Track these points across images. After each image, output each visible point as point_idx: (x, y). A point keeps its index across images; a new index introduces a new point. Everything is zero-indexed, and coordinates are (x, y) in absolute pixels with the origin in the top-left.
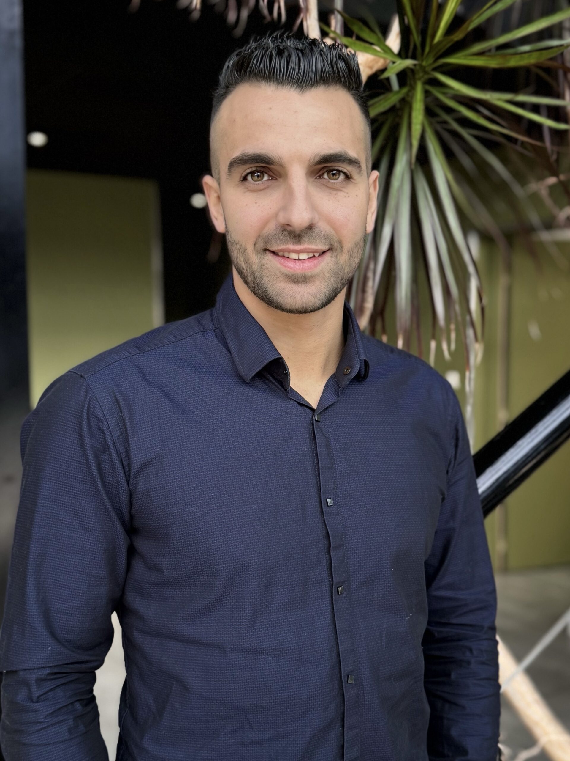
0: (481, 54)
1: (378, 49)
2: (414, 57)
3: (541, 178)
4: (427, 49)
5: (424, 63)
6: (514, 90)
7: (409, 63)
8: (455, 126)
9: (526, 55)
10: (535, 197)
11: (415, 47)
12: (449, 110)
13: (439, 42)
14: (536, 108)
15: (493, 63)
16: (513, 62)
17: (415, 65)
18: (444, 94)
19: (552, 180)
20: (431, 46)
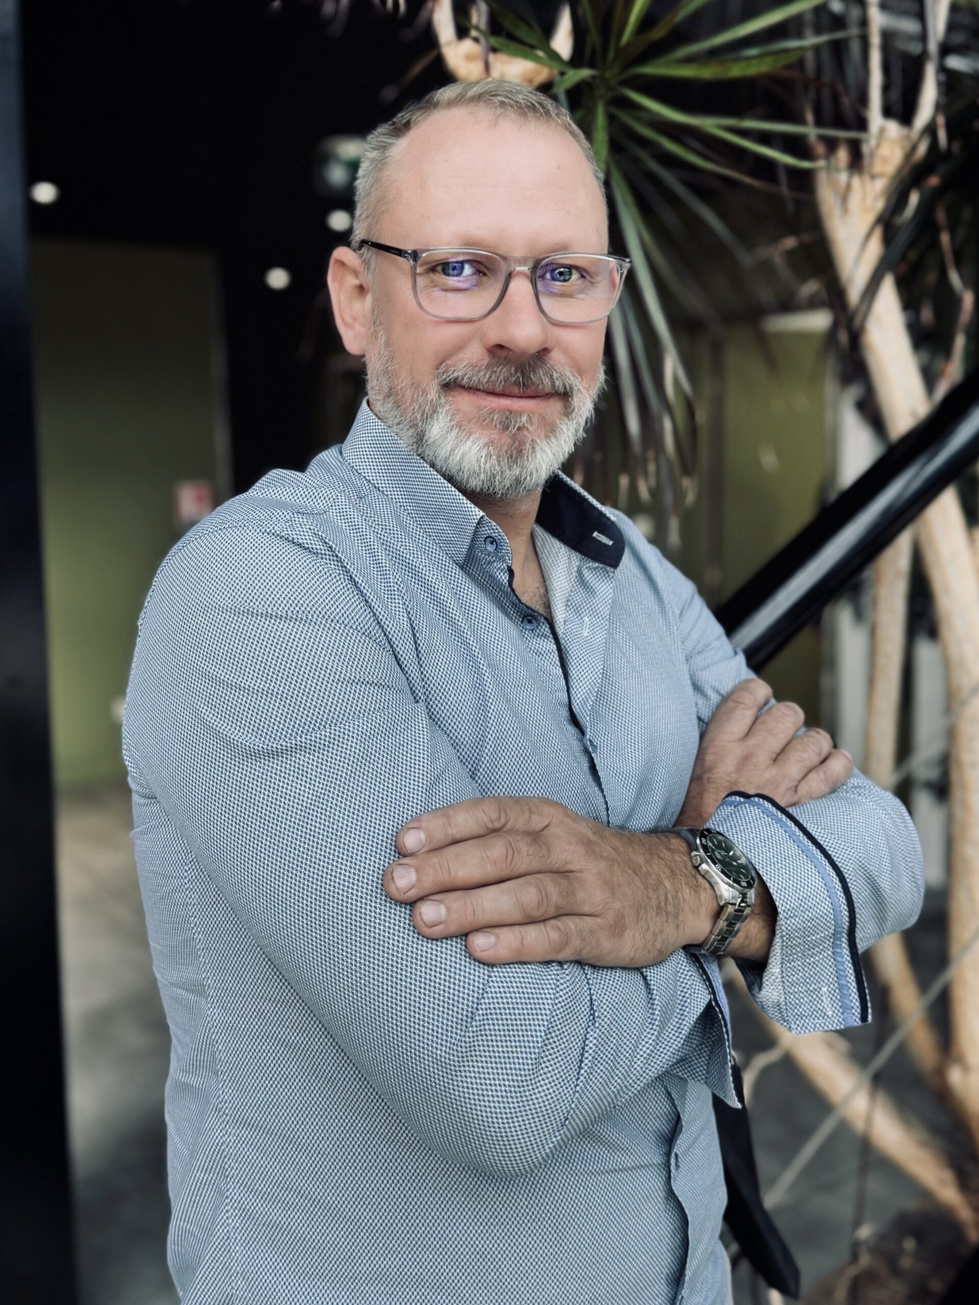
0: (689, 60)
1: (540, 53)
2: (592, 65)
3: (775, 239)
4: (611, 55)
5: (608, 75)
6: (738, 113)
7: (585, 73)
8: (653, 166)
9: (755, 62)
10: (766, 267)
11: (594, 50)
12: (644, 143)
13: (629, 44)
14: (765, 138)
15: (707, 73)
16: (736, 71)
17: (593, 77)
18: (638, 119)
19: (790, 243)
20: (618, 50)
